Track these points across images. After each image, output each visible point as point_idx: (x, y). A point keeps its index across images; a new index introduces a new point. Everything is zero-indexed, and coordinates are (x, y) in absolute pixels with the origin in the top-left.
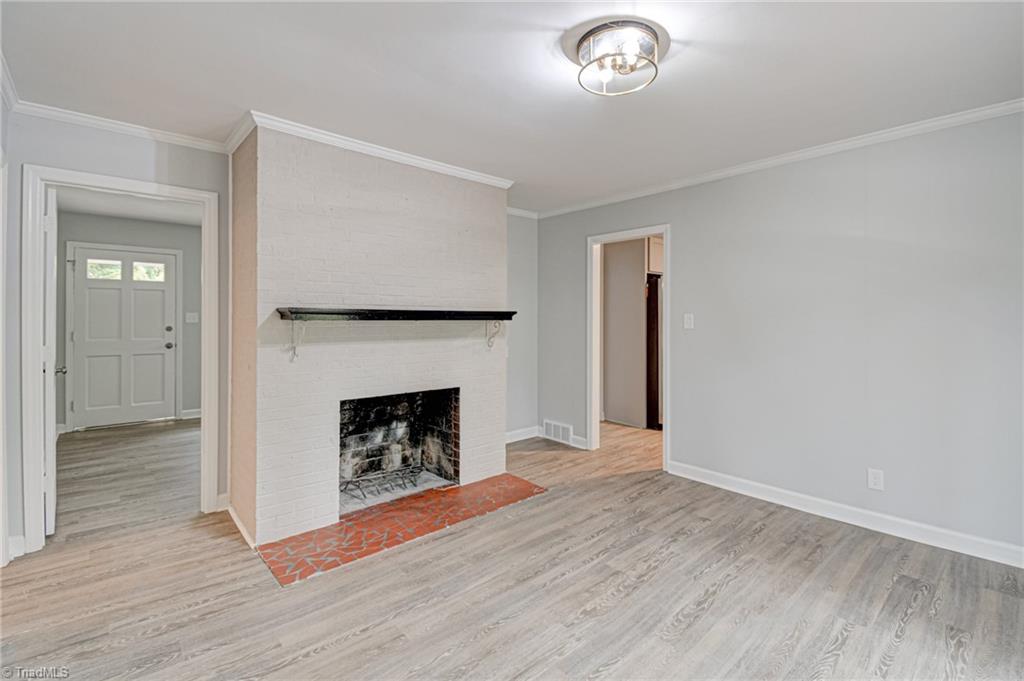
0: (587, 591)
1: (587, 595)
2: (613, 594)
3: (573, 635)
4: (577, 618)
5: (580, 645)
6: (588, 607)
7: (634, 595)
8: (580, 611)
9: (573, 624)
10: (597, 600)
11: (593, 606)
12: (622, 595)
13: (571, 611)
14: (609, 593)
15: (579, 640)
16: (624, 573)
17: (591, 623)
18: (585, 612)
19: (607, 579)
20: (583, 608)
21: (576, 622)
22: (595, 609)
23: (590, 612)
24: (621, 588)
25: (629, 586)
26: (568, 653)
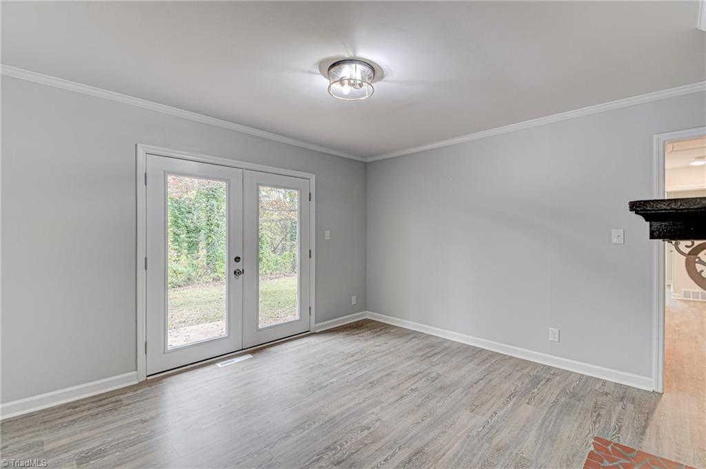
0: (366, 445)
1: (366, 442)
2: (347, 442)
3: (376, 415)
4: (373, 424)
5: (373, 411)
6: (366, 432)
7: (331, 442)
8: (372, 429)
9: (377, 421)
10: (359, 437)
11: (363, 433)
12: (339, 443)
13: (377, 429)
14: (349, 444)
15: (373, 413)
16: (332, 463)
17: (365, 422)
18: (369, 428)
19: (349, 456)
20: (370, 431)
21: (374, 422)
22: (362, 431)
23: (366, 429)
24: (339, 448)
25: (332, 450)
26: (378, 407)
